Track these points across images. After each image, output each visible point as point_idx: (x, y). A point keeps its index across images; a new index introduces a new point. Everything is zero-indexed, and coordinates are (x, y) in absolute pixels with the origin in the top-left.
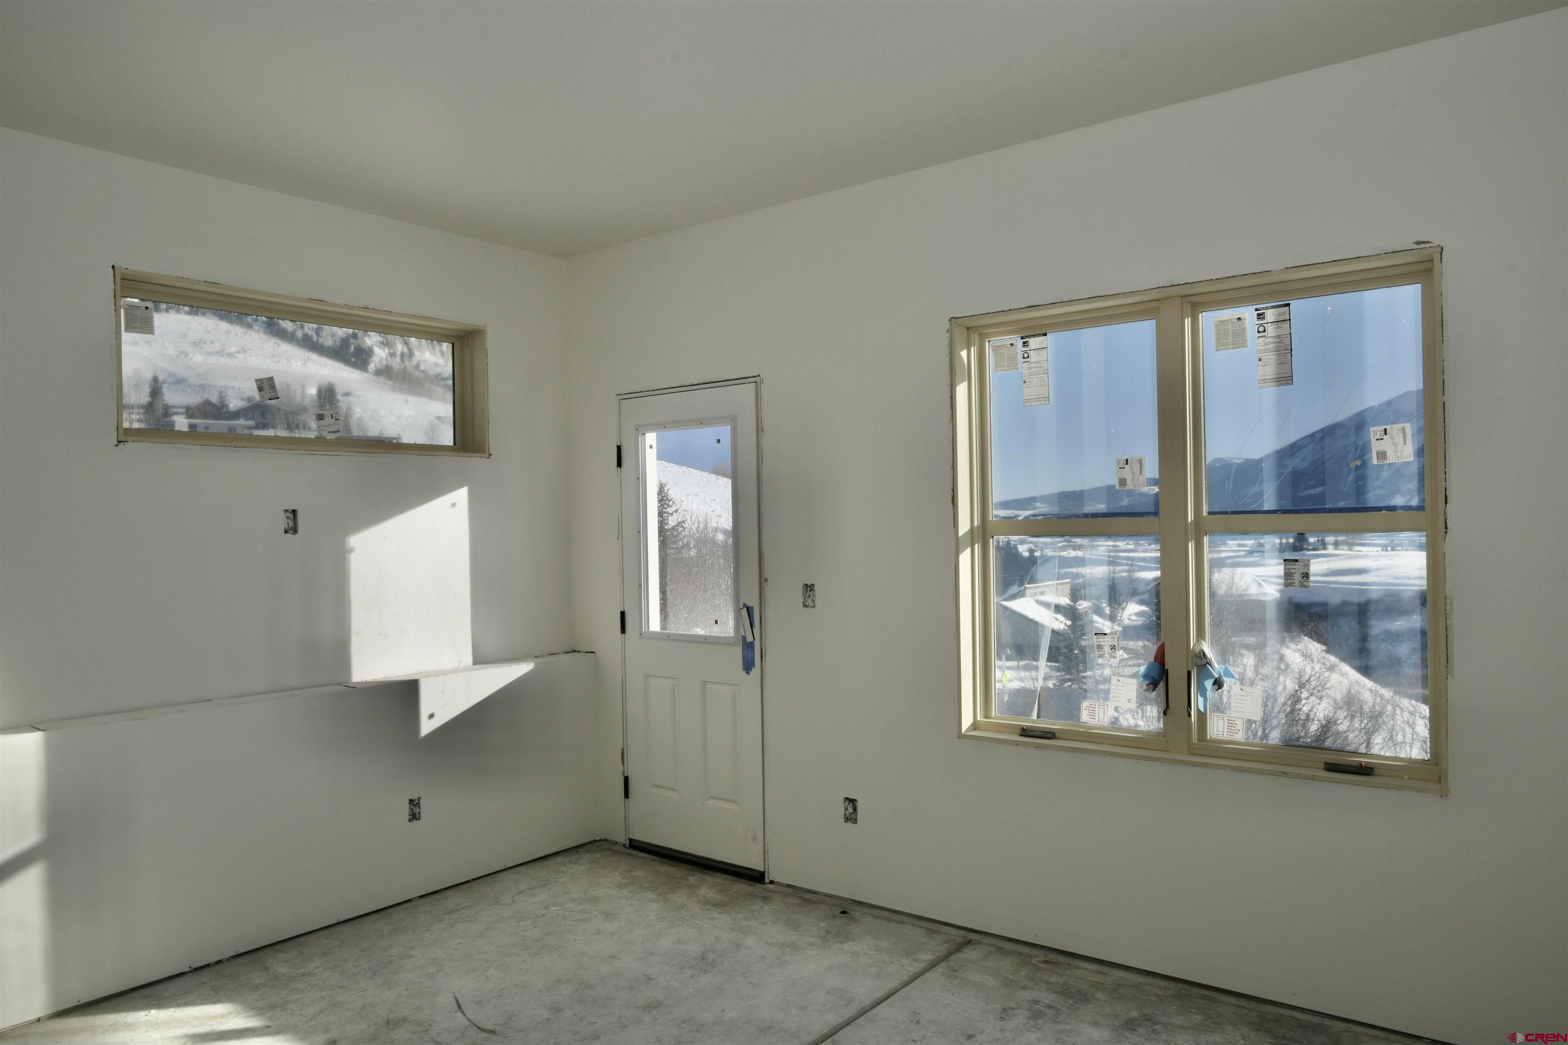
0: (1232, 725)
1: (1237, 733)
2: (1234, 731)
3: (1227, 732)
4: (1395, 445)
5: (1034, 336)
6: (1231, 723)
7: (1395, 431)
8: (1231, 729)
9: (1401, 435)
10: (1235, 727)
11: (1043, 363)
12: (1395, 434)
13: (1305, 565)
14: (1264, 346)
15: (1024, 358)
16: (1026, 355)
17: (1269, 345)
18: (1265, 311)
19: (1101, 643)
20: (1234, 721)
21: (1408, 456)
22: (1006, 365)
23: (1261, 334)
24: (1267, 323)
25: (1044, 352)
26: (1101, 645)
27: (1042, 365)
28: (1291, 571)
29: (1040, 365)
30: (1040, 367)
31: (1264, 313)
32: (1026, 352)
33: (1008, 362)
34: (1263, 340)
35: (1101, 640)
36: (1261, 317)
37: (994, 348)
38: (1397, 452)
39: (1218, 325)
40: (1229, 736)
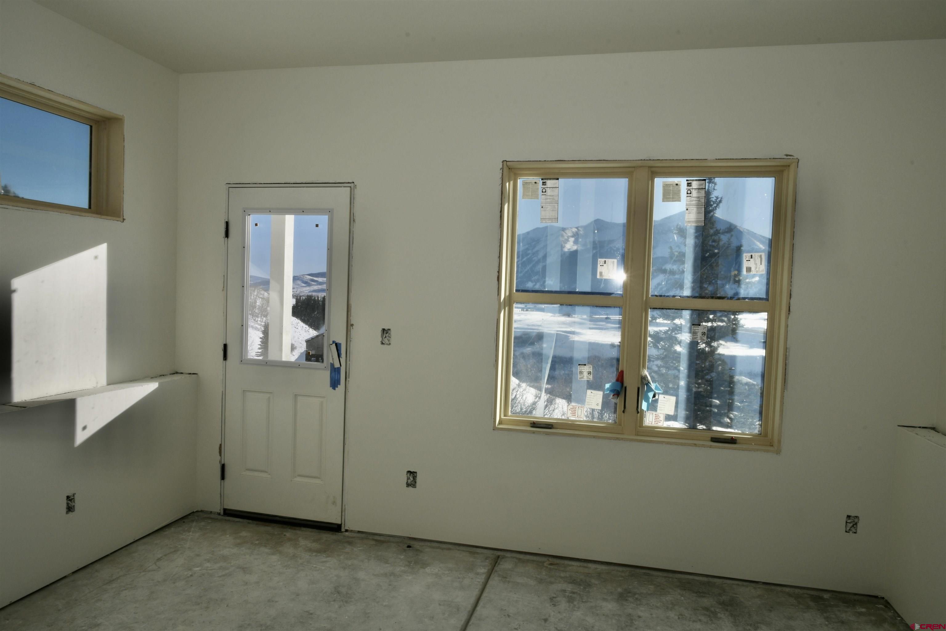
0: (657, 418)
1: (660, 422)
2: (658, 421)
3: (655, 422)
4: (756, 264)
5: (550, 179)
6: (657, 417)
7: (757, 257)
8: (657, 420)
9: (759, 259)
10: (659, 419)
11: (556, 197)
12: (756, 258)
13: (704, 328)
14: (690, 202)
15: (542, 192)
16: (544, 190)
17: (693, 201)
18: (692, 182)
19: (582, 370)
20: (659, 415)
21: (762, 271)
22: (530, 195)
23: (689, 195)
24: (692, 189)
25: (556, 190)
26: (582, 371)
27: (555, 198)
28: (696, 331)
29: (553, 198)
30: (553, 199)
31: (691, 183)
32: (544, 188)
33: (531, 193)
34: (690, 199)
35: (582, 368)
36: (690, 185)
37: (524, 184)
38: (757, 268)
39: (665, 187)
40: (655, 424)
